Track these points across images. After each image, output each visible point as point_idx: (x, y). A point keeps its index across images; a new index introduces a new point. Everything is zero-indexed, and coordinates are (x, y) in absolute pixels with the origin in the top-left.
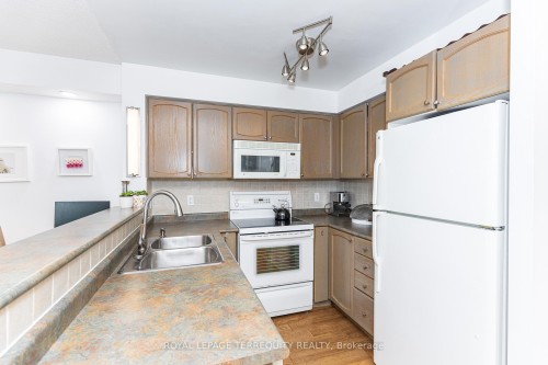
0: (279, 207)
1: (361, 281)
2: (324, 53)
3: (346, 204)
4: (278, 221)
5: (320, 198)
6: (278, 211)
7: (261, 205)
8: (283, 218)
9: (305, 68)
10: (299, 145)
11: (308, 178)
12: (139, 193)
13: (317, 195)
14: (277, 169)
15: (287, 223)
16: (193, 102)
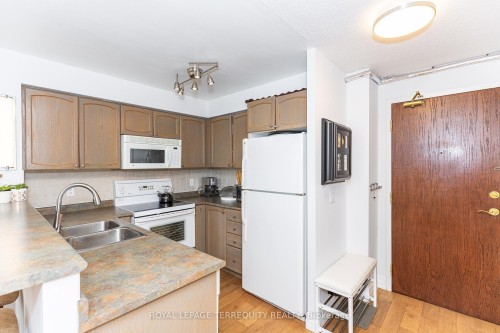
0: (162, 192)
1: (231, 239)
2: (211, 83)
3: (215, 187)
4: (162, 204)
5: (194, 183)
6: (162, 196)
7: (145, 191)
8: (167, 200)
9: (195, 89)
10: (180, 141)
11: (187, 168)
12: (18, 187)
13: (191, 180)
14: (162, 160)
15: (170, 204)
16: (80, 97)
